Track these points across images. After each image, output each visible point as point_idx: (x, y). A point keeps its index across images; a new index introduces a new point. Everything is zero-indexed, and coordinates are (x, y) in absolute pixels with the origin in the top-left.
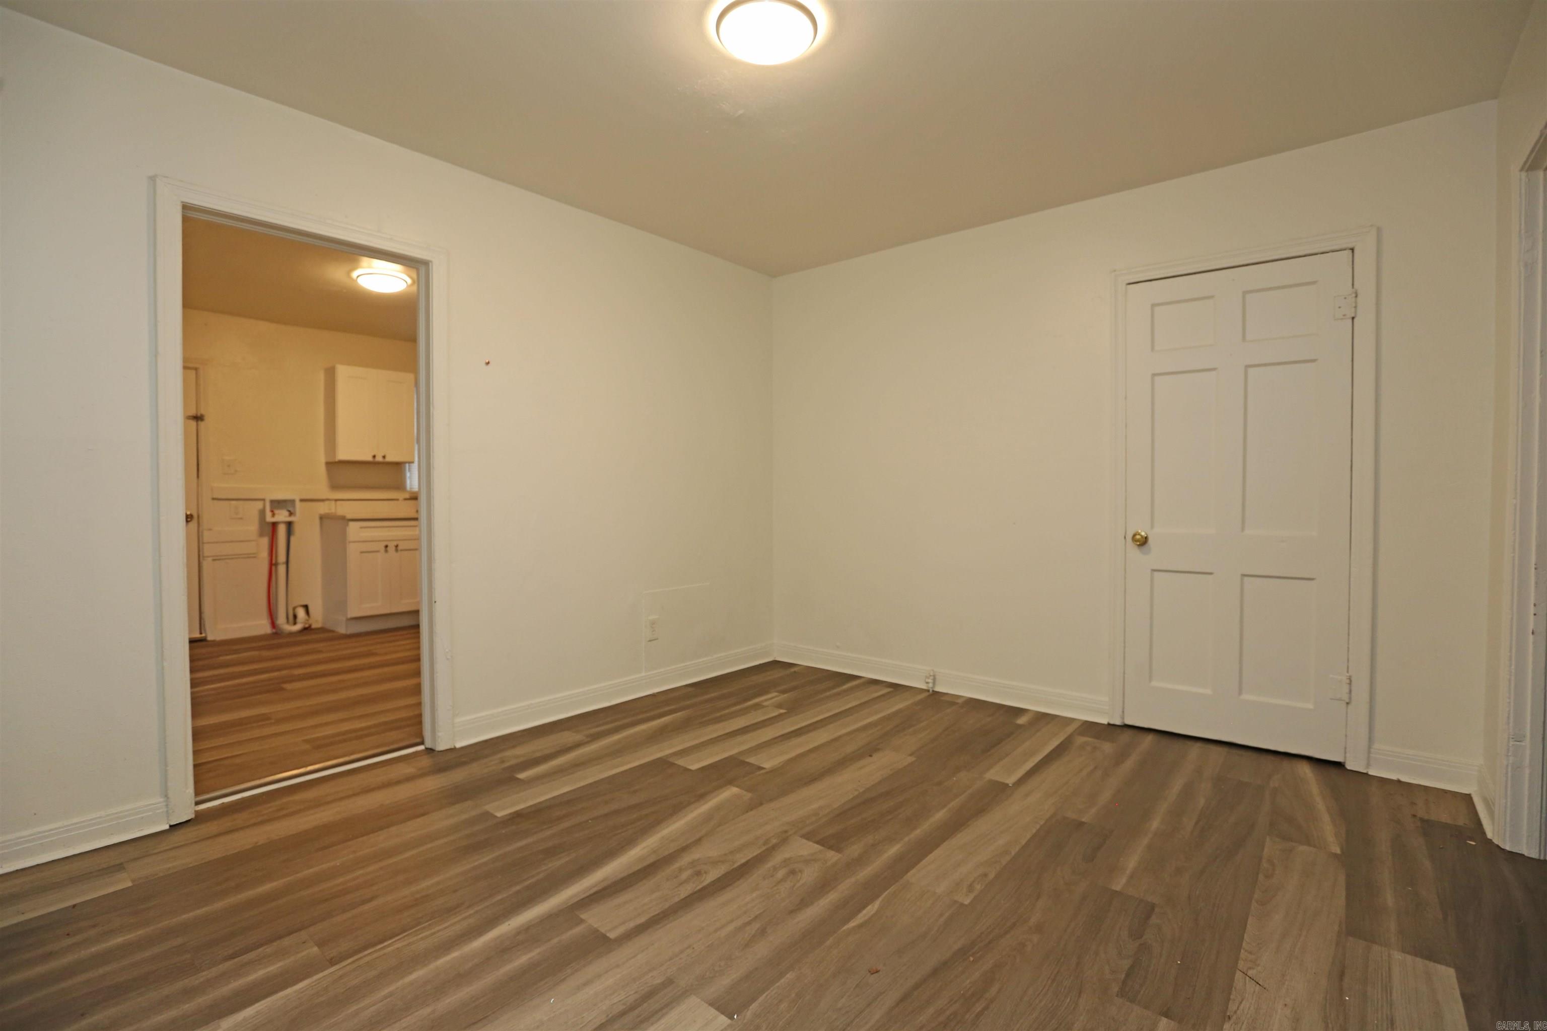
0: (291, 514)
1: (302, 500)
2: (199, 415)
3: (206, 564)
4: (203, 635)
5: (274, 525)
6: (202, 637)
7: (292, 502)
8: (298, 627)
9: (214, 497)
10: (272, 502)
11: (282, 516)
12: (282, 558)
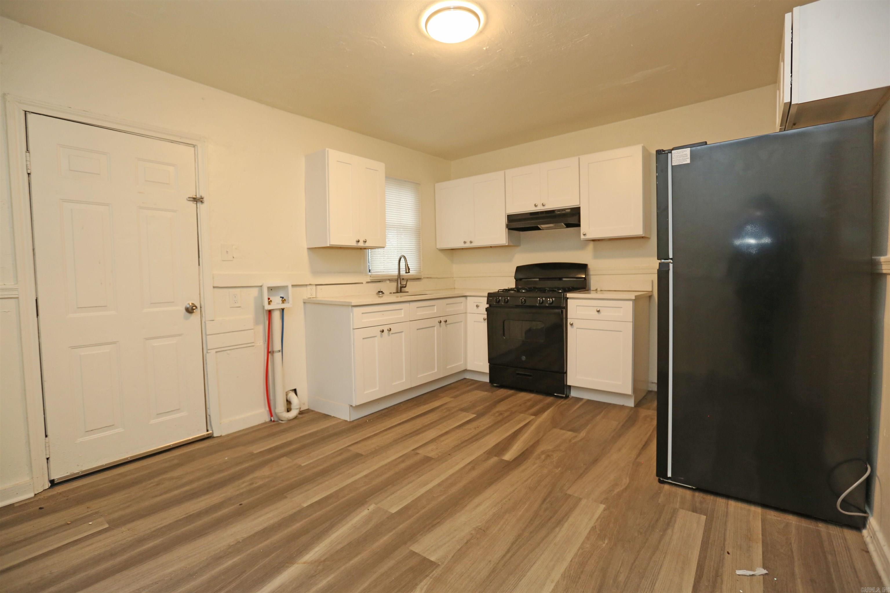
0: (283, 300)
1: (293, 286)
2: (198, 196)
3: (211, 357)
4: (210, 432)
5: (270, 312)
6: (208, 434)
7: (285, 288)
8: (293, 413)
9: (215, 285)
10: (268, 288)
11: (277, 304)
12: (277, 346)
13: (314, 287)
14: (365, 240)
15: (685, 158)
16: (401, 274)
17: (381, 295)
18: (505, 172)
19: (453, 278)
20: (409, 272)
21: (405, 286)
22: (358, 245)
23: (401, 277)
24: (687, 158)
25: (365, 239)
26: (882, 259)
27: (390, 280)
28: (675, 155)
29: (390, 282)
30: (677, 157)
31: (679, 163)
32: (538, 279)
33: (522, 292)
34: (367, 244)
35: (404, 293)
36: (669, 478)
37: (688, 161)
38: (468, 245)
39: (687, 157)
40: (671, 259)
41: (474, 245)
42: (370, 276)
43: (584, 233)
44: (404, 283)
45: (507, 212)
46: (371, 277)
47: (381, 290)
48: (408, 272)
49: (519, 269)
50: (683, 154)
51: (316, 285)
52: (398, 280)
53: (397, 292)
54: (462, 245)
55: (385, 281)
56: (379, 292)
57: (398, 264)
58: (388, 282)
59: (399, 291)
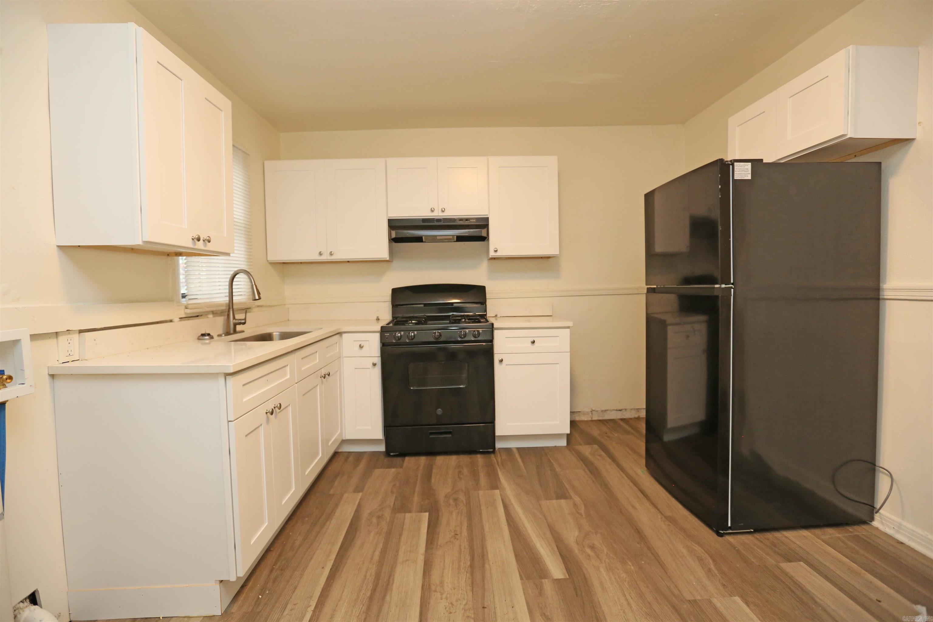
0: (5, 378)
7: (10, 345)
13: (76, 336)
14: (207, 238)
15: (747, 173)
16: (234, 301)
17: (207, 341)
18: (386, 162)
19: (285, 305)
20: (260, 299)
21: (243, 321)
22: (196, 247)
23: (234, 307)
24: (748, 174)
25: (209, 237)
26: (885, 285)
27: (215, 312)
28: (737, 168)
29: (214, 317)
30: (739, 170)
31: (741, 178)
32: (422, 305)
33: (412, 323)
34: (210, 247)
35: (240, 334)
36: (730, 528)
37: (749, 177)
38: (325, 257)
39: (748, 172)
40: (732, 284)
41: (334, 258)
42: (184, 307)
43: (496, 249)
44: (240, 316)
45: (389, 216)
46: (186, 308)
47: (208, 332)
48: (257, 297)
49: (396, 292)
50: (744, 168)
51: (81, 331)
52: (229, 311)
53: (228, 334)
54: (316, 258)
55: (207, 315)
56: (203, 335)
57: (229, 284)
58: (211, 316)
59: (232, 332)
